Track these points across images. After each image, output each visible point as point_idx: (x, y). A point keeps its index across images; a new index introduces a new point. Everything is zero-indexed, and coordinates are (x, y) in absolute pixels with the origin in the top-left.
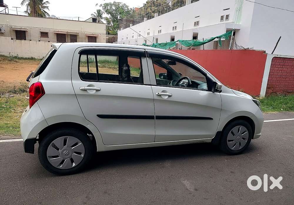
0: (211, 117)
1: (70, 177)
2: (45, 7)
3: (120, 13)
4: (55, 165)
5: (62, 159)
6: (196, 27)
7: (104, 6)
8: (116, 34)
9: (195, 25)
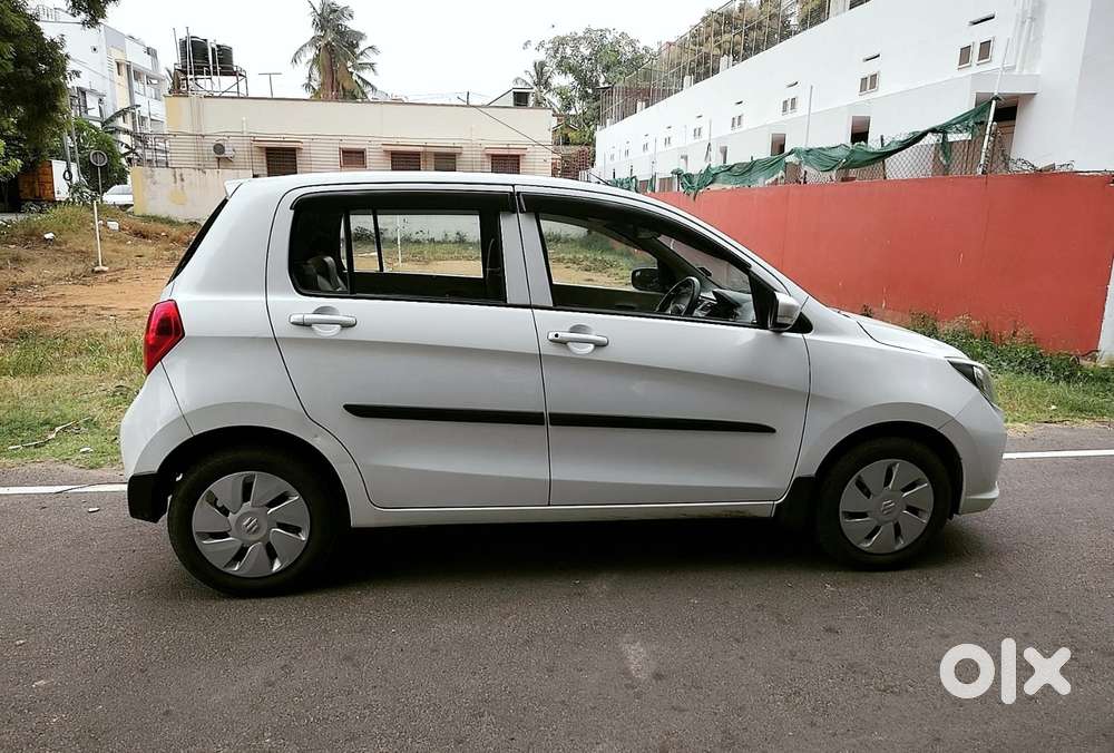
0: (771, 425)
1: (262, 603)
2: (362, 66)
3: (607, 68)
4: (219, 563)
5: (239, 544)
6: (867, 97)
7: (551, 45)
8: (592, 143)
9: (863, 88)
